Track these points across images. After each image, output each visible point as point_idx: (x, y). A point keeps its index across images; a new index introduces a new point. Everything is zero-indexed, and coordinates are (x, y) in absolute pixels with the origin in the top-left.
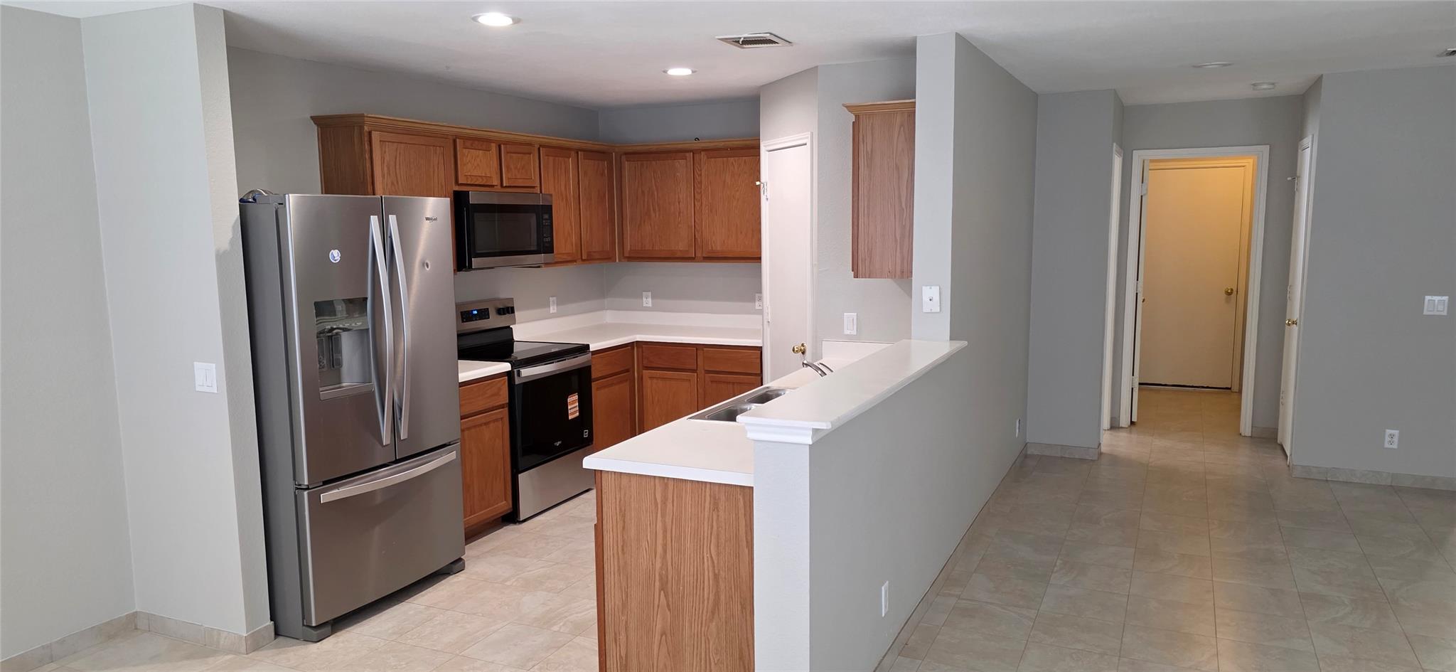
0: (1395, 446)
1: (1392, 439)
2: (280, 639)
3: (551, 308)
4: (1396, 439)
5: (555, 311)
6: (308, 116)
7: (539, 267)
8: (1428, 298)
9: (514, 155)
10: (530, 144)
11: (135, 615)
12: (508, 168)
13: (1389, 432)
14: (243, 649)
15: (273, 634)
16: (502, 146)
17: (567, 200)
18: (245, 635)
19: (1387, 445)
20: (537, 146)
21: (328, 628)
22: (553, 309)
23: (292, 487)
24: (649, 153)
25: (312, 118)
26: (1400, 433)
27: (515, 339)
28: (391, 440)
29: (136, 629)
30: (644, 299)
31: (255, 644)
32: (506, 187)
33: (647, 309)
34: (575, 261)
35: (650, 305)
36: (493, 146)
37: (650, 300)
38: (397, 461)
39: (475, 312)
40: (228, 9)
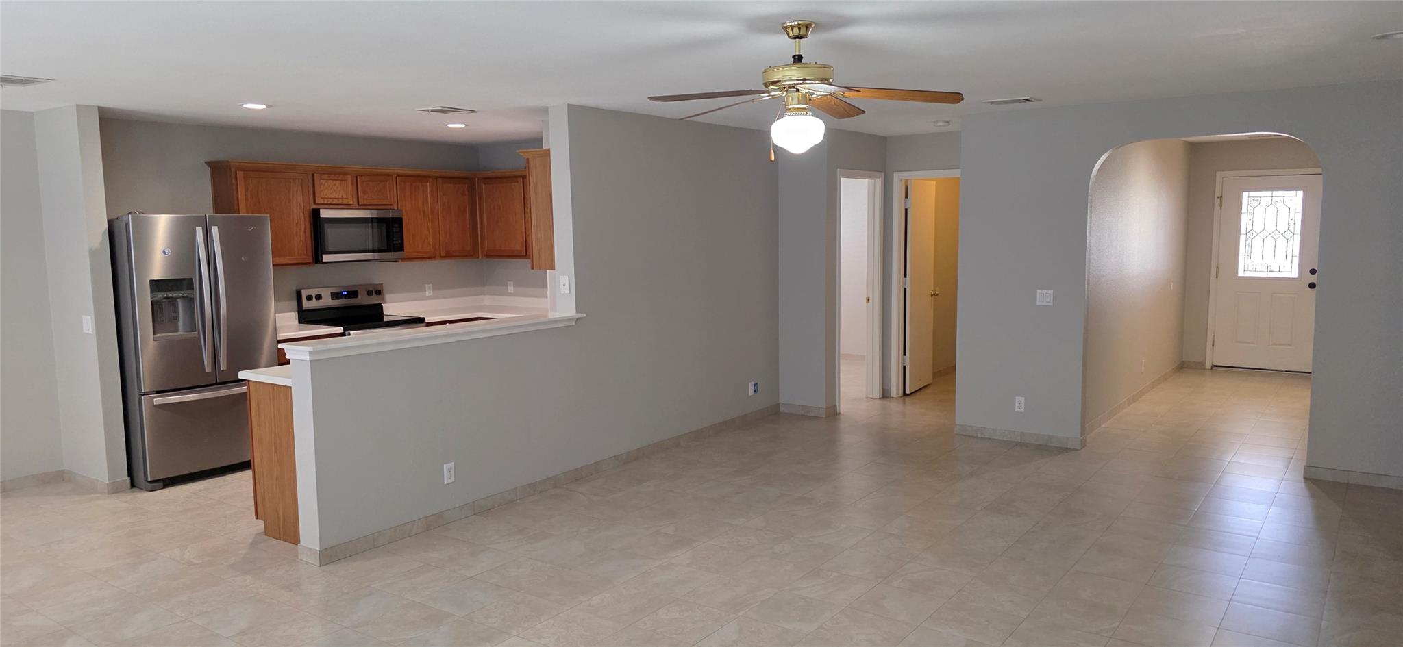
0: (1022, 410)
1: (1020, 404)
2: (134, 489)
3: (427, 293)
4: (1023, 405)
5: (431, 294)
6: (203, 162)
7: (396, 261)
8: (1039, 291)
9: (370, 183)
10: (388, 175)
11: (63, 471)
12: (364, 193)
13: (1018, 398)
14: (106, 491)
15: (129, 485)
16: (358, 177)
17: (424, 212)
18: (107, 482)
19: (1017, 410)
20: (394, 176)
21: (161, 484)
22: (429, 293)
23: (137, 393)
24: (496, 178)
25: (206, 163)
26: (1025, 400)
27: (385, 313)
28: (212, 369)
29: (63, 480)
30: (509, 287)
31: (114, 489)
32: (361, 205)
33: (511, 295)
34: (434, 257)
35: (512, 292)
36: (349, 178)
37: (512, 288)
38: (217, 384)
39: (346, 293)
40: (102, 105)
